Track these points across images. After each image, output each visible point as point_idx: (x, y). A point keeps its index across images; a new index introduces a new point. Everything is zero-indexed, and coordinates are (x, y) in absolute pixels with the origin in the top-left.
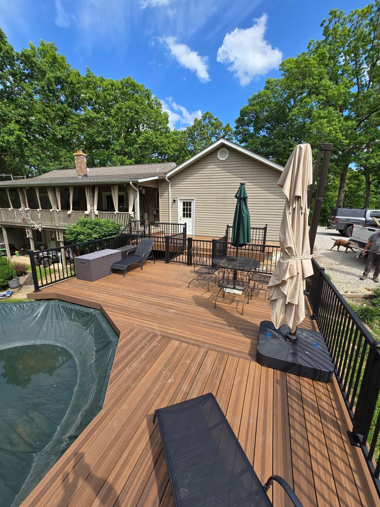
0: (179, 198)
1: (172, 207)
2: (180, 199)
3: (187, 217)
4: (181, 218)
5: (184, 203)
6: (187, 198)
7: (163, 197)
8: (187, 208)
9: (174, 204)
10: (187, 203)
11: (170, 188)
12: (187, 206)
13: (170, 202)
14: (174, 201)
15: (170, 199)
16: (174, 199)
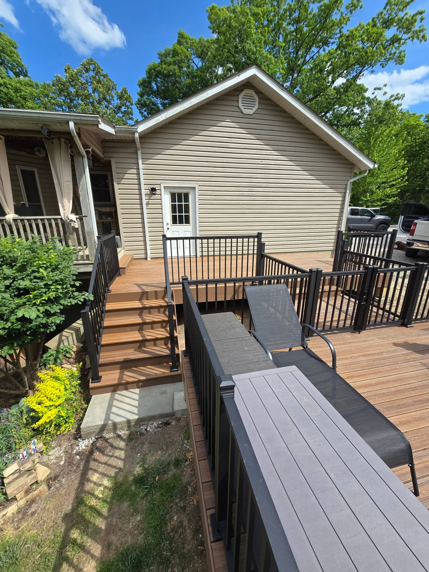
0: (162, 186)
1: (148, 204)
2: (164, 187)
3: (181, 222)
4: (169, 226)
5: (173, 195)
6: (178, 184)
7: (124, 181)
8: (180, 206)
9: (153, 197)
10: (180, 195)
11: (140, 161)
12: (180, 200)
13: (144, 192)
14: (153, 190)
15: (143, 187)
16: (152, 186)
